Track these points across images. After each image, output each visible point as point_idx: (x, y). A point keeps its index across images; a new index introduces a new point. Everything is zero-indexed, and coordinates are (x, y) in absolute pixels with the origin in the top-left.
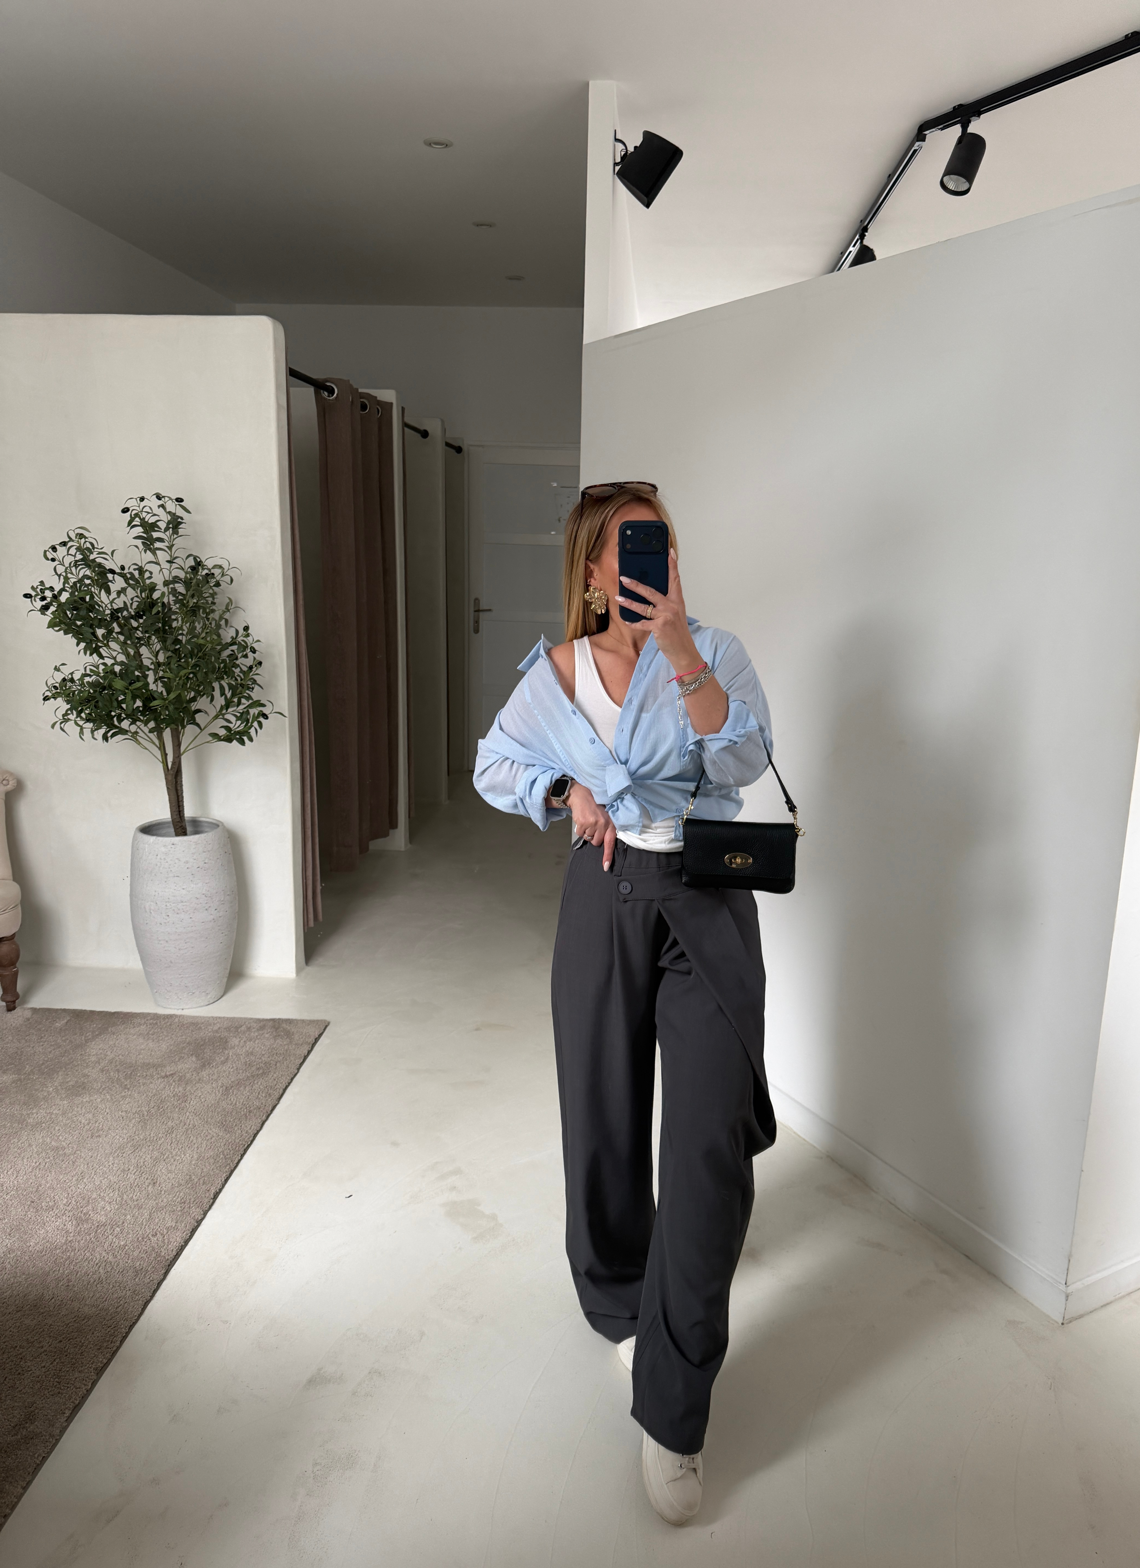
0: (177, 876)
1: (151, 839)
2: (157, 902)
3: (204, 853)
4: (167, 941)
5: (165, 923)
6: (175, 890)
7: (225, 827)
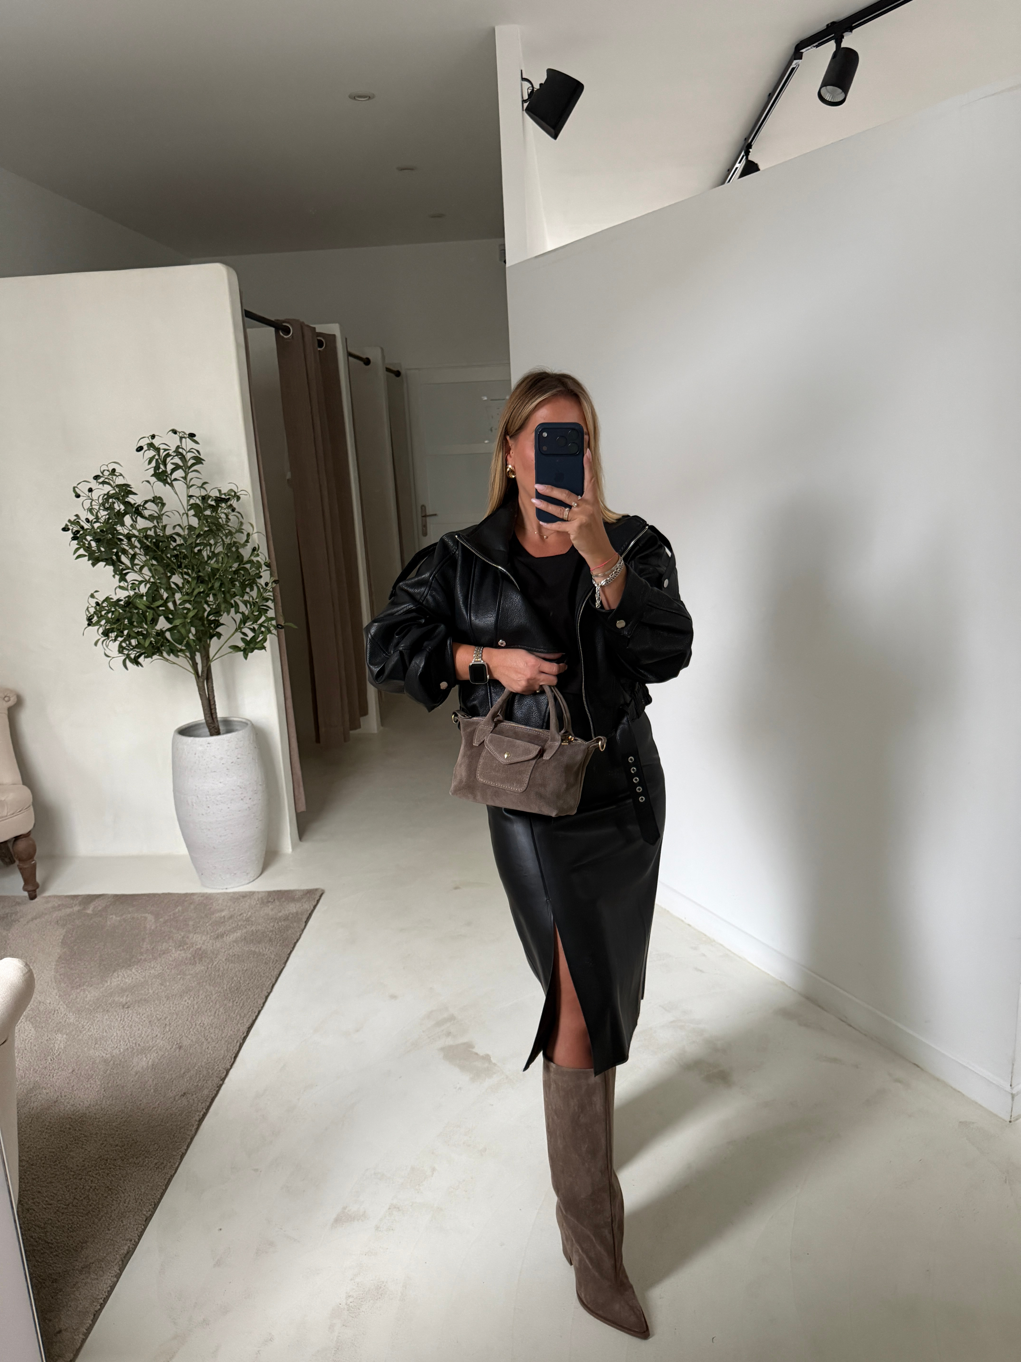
0: (215, 772)
1: (189, 740)
2: (199, 796)
3: (237, 750)
4: (209, 830)
5: (206, 813)
6: (213, 783)
7: (252, 725)
